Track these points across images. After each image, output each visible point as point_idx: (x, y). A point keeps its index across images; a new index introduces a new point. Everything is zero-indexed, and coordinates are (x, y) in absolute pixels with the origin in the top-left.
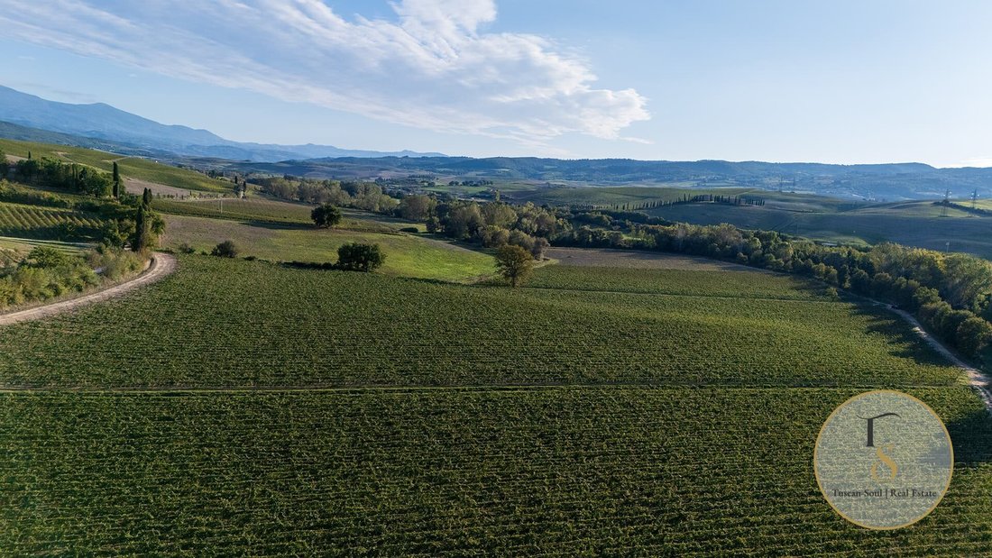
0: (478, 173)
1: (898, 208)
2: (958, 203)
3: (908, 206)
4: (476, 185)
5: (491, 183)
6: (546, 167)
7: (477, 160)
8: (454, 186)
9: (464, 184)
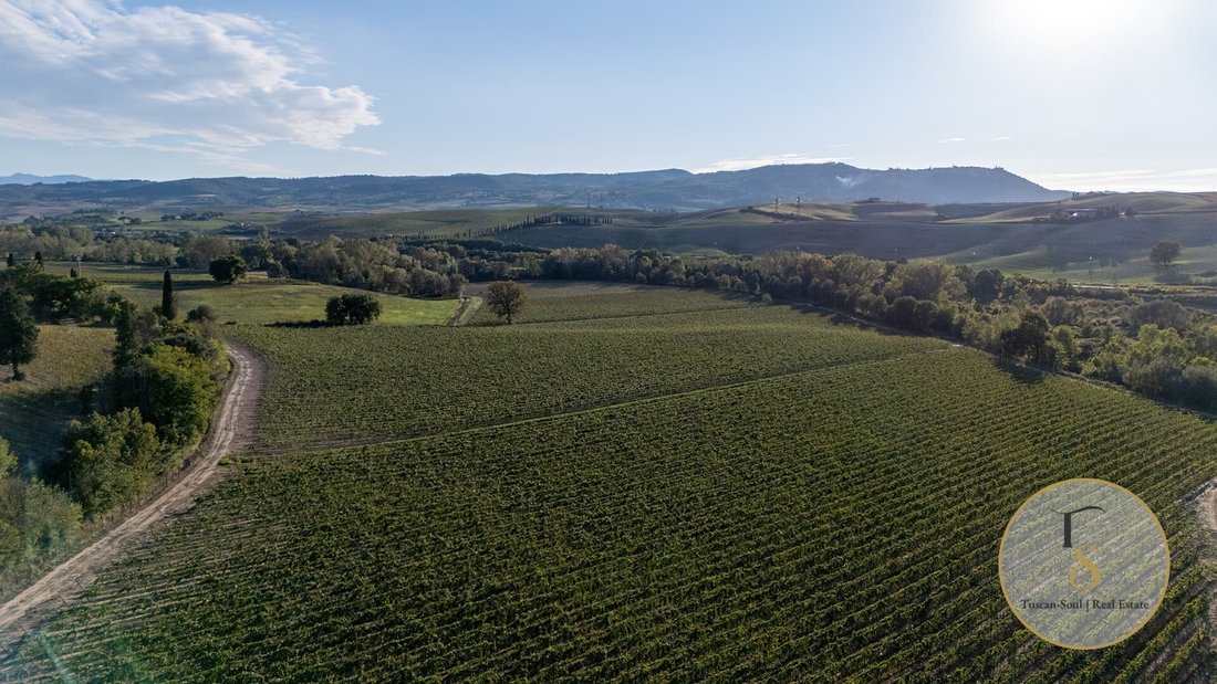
0: (170, 201)
1: (712, 217)
2: (762, 209)
3: (719, 216)
4: (200, 219)
5: (221, 214)
6: (264, 189)
7: (155, 183)
8: (169, 222)
9: (183, 218)
